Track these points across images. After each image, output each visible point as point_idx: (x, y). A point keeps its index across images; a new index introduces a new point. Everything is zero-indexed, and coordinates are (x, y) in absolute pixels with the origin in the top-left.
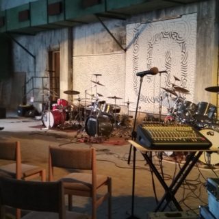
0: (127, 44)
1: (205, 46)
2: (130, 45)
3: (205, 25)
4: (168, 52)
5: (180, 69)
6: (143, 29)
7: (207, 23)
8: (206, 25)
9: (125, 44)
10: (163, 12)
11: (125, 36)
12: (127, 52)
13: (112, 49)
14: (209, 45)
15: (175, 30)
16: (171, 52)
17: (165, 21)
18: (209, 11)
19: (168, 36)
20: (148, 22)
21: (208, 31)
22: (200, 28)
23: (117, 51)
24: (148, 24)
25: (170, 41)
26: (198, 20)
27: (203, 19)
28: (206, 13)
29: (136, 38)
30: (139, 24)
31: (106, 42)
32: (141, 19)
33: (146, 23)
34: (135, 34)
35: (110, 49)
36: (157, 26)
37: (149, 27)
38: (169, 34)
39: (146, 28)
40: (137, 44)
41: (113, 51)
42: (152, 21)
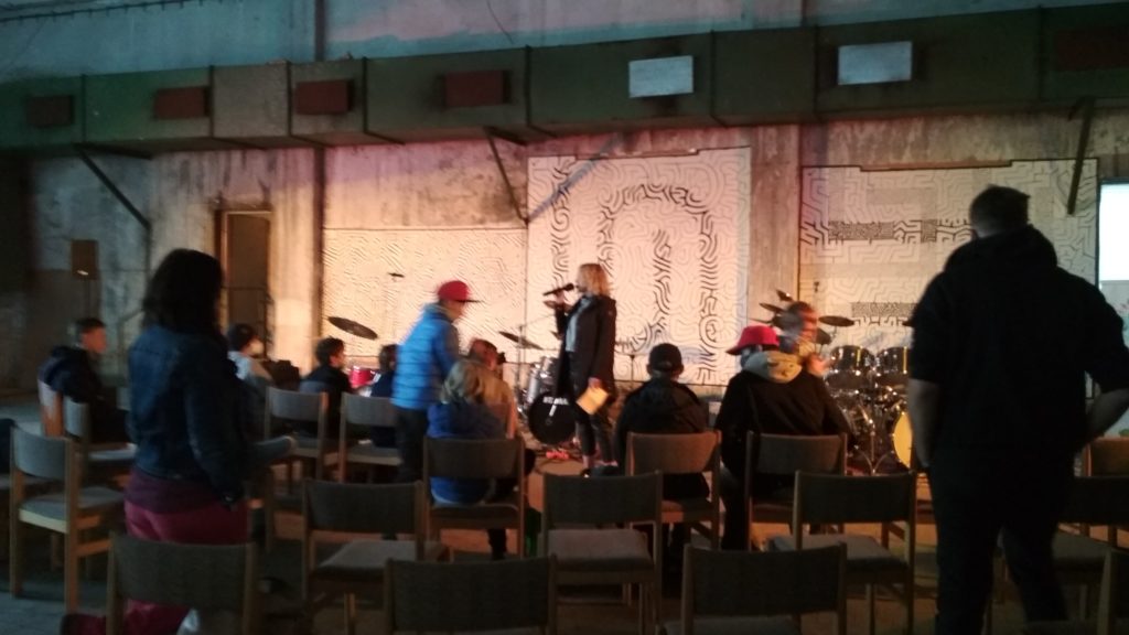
0: (532, 206)
1: (773, 225)
2: (540, 210)
3: (771, 179)
4: (661, 234)
5: (697, 274)
6: (582, 173)
7: (778, 173)
8: (776, 178)
9: (526, 206)
10: (646, 136)
11: (525, 187)
12: (532, 226)
13: (478, 216)
15: (679, 182)
16: (670, 232)
17: (653, 161)
18: (781, 148)
19: (661, 195)
20: (596, 158)
21: (781, 193)
22: (759, 184)
23: (498, 221)
24: (599, 164)
25: (667, 206)
26: (754, 164)
27: (767, 164)
28: (775, 153)
29: (561, 192)
30: (572, 159)
31: (457, 197)
32: (576, 148)
33: (592, 159)
34: (557, 182)
35: (473, 217)
36: (628, 169)
37: (603, 170)
38: (663, 191)
39: (594, 171)
40: (564, 208)
41: (482, 222)
42: (613, 156)
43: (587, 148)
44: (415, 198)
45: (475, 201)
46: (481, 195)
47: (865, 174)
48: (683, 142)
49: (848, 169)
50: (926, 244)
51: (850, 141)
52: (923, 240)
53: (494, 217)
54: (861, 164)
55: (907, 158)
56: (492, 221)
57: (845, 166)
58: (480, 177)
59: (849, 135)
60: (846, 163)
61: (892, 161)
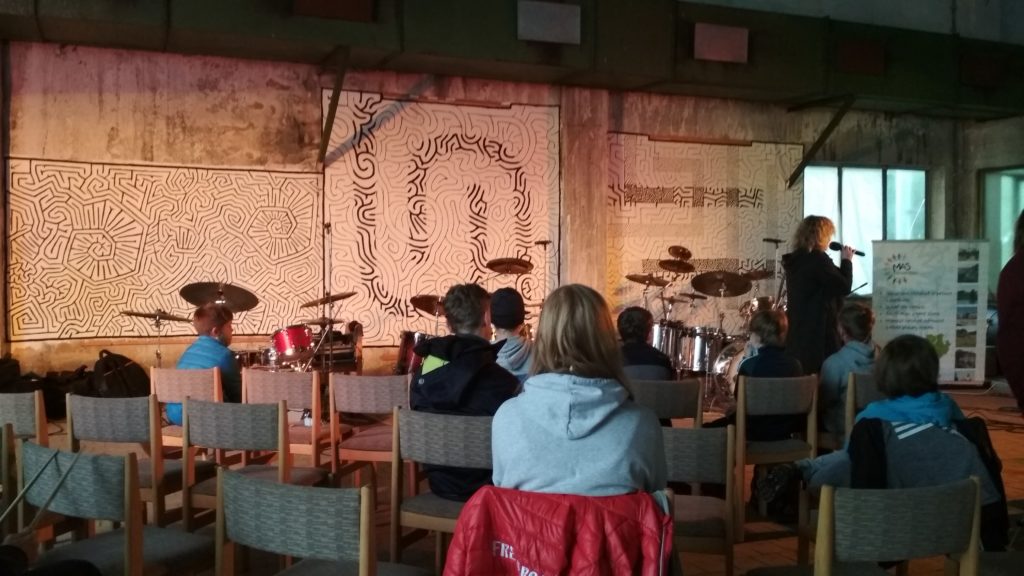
1: (588, 184)
2: (340, 152)
3: (587, 140)
4: (476, 189)
5: (512, 231)
6: (388, 116)
7: (592, 134)
8: (590, 139)
10: (458, 83)
12: (330, 171)
14: (599, 184)
15: (492, 136)
16: (485, 187)
17: (466, 109)
18: (594, 111)
19: (475, 147)
20: (404, 99)
21: (595, 155)
22: (577, 144)
23: (283, 162)
24: (408, 107)
25: (481, 159)
26: (571, 124)
27: (583, 126)
29: (364, 134)
30: (377, 97)
31: (226, 129)
32: (381, 85)
33: (399, 100)
34: (358, 122)
35: (250, 156)
36: (440, 116)
37: (412, 113)
38: (477, 142)
39: (402, 113)
40: (367, 152)
41: (262, 161)
42: (424, 100)
43: (394, 87)
44: (161, 125)
45: (252, 135)
46: (260, 129)
47: (652, 143)
48: (495, 93)
49: (639, 138)
50: (696, 209)
51: (640, 111)
52: (694, 205)
53: (279, 157)
54: (649, 133)
55: (682, 132)
56: (277, 162)
57: (637, 134)
58: (258, 106)
59: (640, 106)
60: (638, 131)
61: (672, 133)
